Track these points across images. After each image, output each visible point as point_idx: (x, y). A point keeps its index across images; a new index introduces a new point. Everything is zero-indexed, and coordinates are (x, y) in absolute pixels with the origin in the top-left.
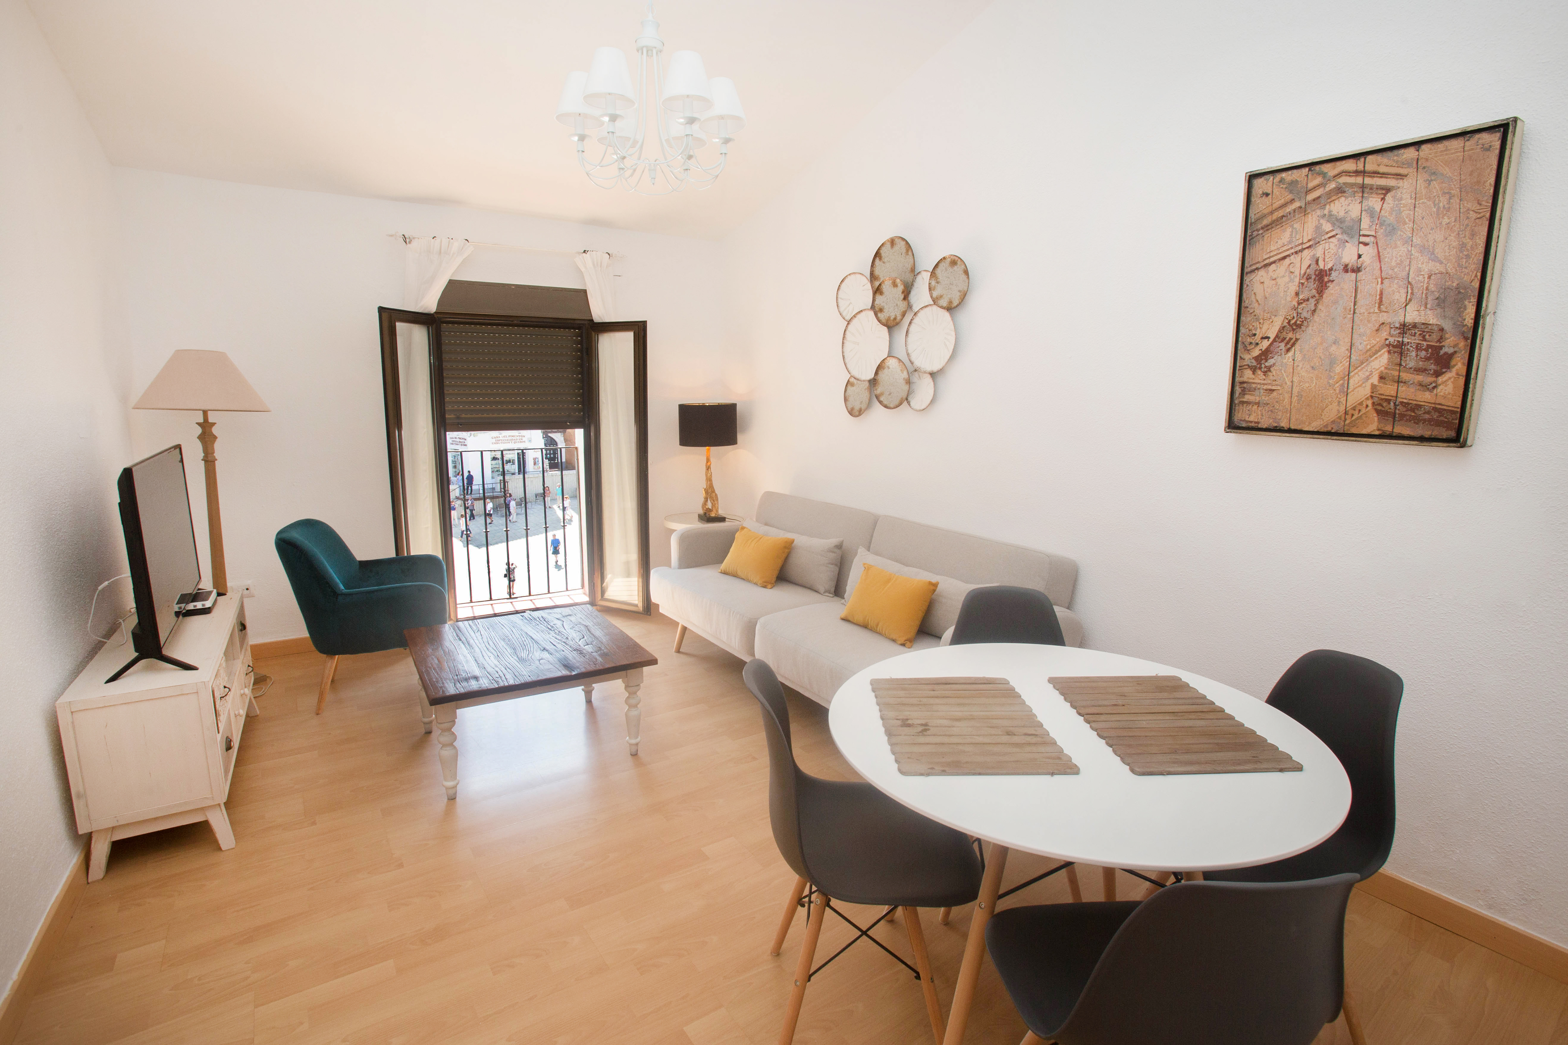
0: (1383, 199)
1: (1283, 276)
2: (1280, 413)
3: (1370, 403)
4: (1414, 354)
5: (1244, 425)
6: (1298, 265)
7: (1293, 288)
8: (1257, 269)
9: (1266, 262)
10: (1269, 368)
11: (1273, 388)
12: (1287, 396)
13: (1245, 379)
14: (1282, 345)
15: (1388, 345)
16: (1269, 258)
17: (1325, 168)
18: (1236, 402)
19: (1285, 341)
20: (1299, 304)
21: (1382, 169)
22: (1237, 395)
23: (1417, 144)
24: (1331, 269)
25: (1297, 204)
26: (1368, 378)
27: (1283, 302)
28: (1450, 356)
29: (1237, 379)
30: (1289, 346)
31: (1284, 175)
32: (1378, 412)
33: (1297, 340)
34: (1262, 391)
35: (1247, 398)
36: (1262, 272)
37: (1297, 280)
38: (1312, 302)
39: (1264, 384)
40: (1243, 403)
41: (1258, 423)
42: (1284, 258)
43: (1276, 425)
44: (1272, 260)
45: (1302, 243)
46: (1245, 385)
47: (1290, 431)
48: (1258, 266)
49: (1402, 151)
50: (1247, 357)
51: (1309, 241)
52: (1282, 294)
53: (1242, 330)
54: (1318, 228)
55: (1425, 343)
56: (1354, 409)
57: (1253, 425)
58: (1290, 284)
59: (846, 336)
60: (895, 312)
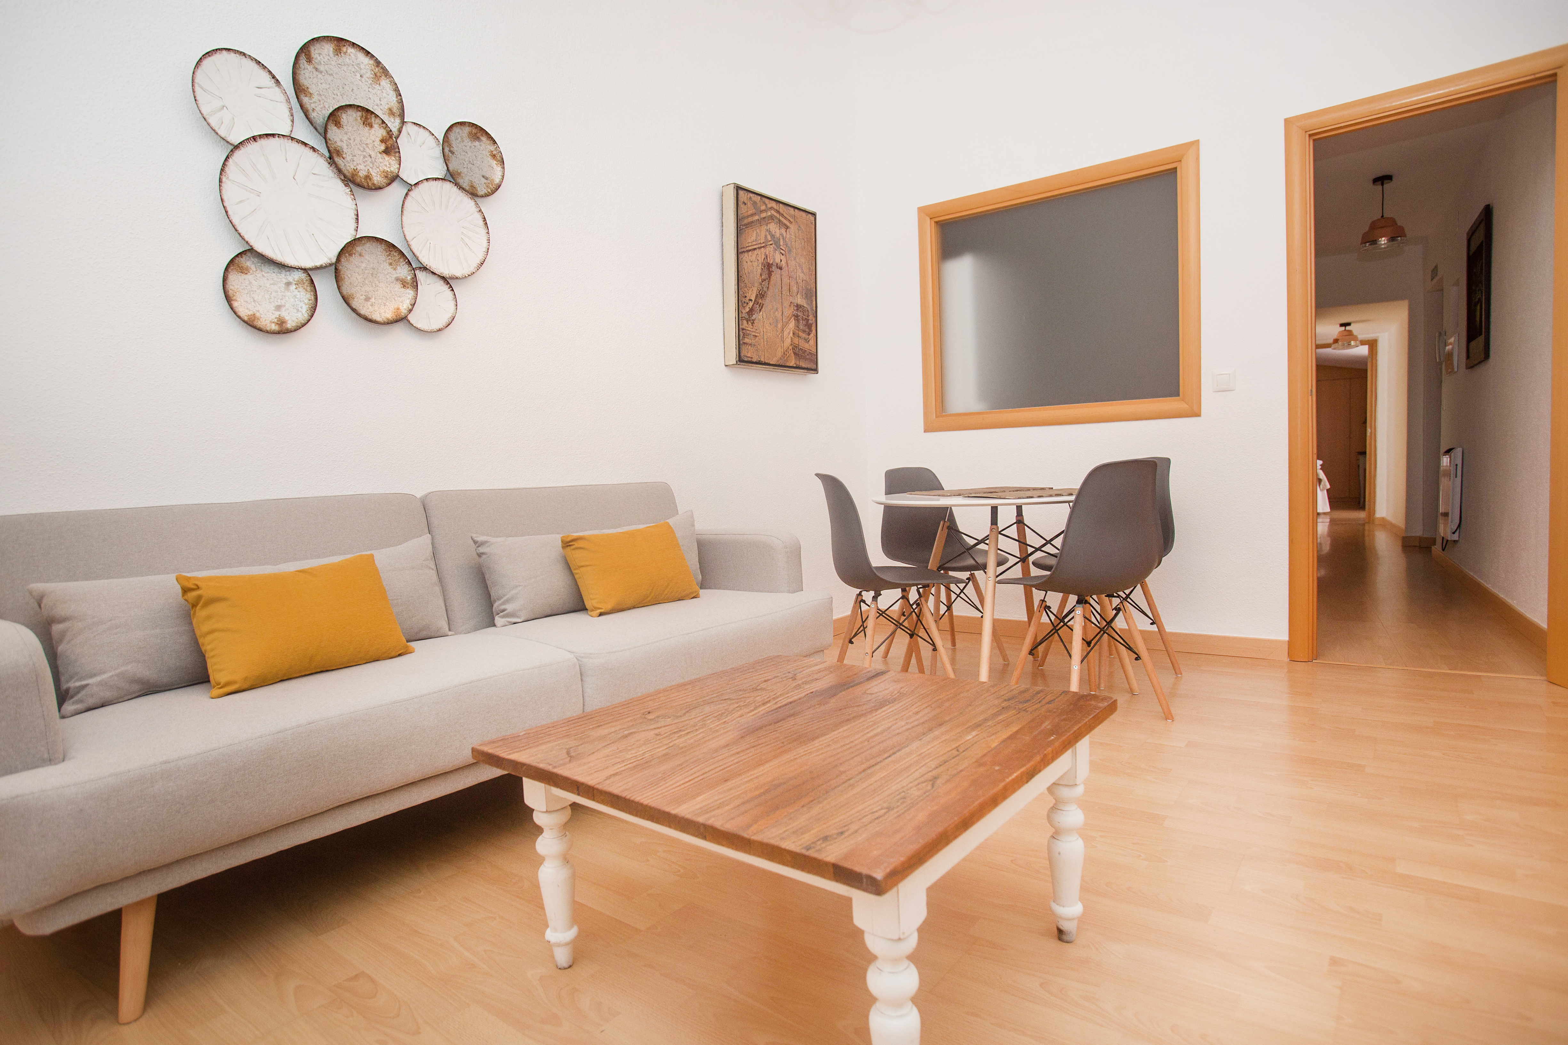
0: (786, 231)
1: (755, 261)
2: (760, 352)
3: (791, 347)
4: (801, 322)
5: (746, 359)
6: (760, 256)
7: (759, 271)
8: (744, 252)
9: (747, 249)
10: (753, 321)
11: (756, 335)
12: (762, 340)
13: (744, 327)
14: (758, 306)
15: (794, 315)
16: (749, 246)
17: (767, 201)
18: (741, 342)
19: (759, 304)
20: (762, 282)
21: (785, 215)
22: (741, 338)
23: (795, 208)
24: (772, 264)
25: (756, 218)
26: (789, 333)
27: (756, 278)
28: (811, 325)
29: (740, 326)
30: (760, 308)
31: (751, 195)
32: (795, 353)
33: (763, 305)
34: (752, 336)
35: (746, 340)
36: (746, 255)
37: (760, 265)
38: (767, 281)
39: (753, 332)
40: (744, 343)
41: (751, 358)
42: (755, 249)
43: (759, 360)
44: (750, 248)
45: (760, 243)
46: (744, 331)
47: (765, 364)
48: (744, 250)
49: (790, 208)
50: (744, 311)
51: (763, 243)
52: (755, 273)
53: (740, 293)
54: (766, 236)
55: (804, 317)
56: (786, 351)
57: (750, 359)
58: (758, 268)
59: (227, 169)
60: (368, 167)
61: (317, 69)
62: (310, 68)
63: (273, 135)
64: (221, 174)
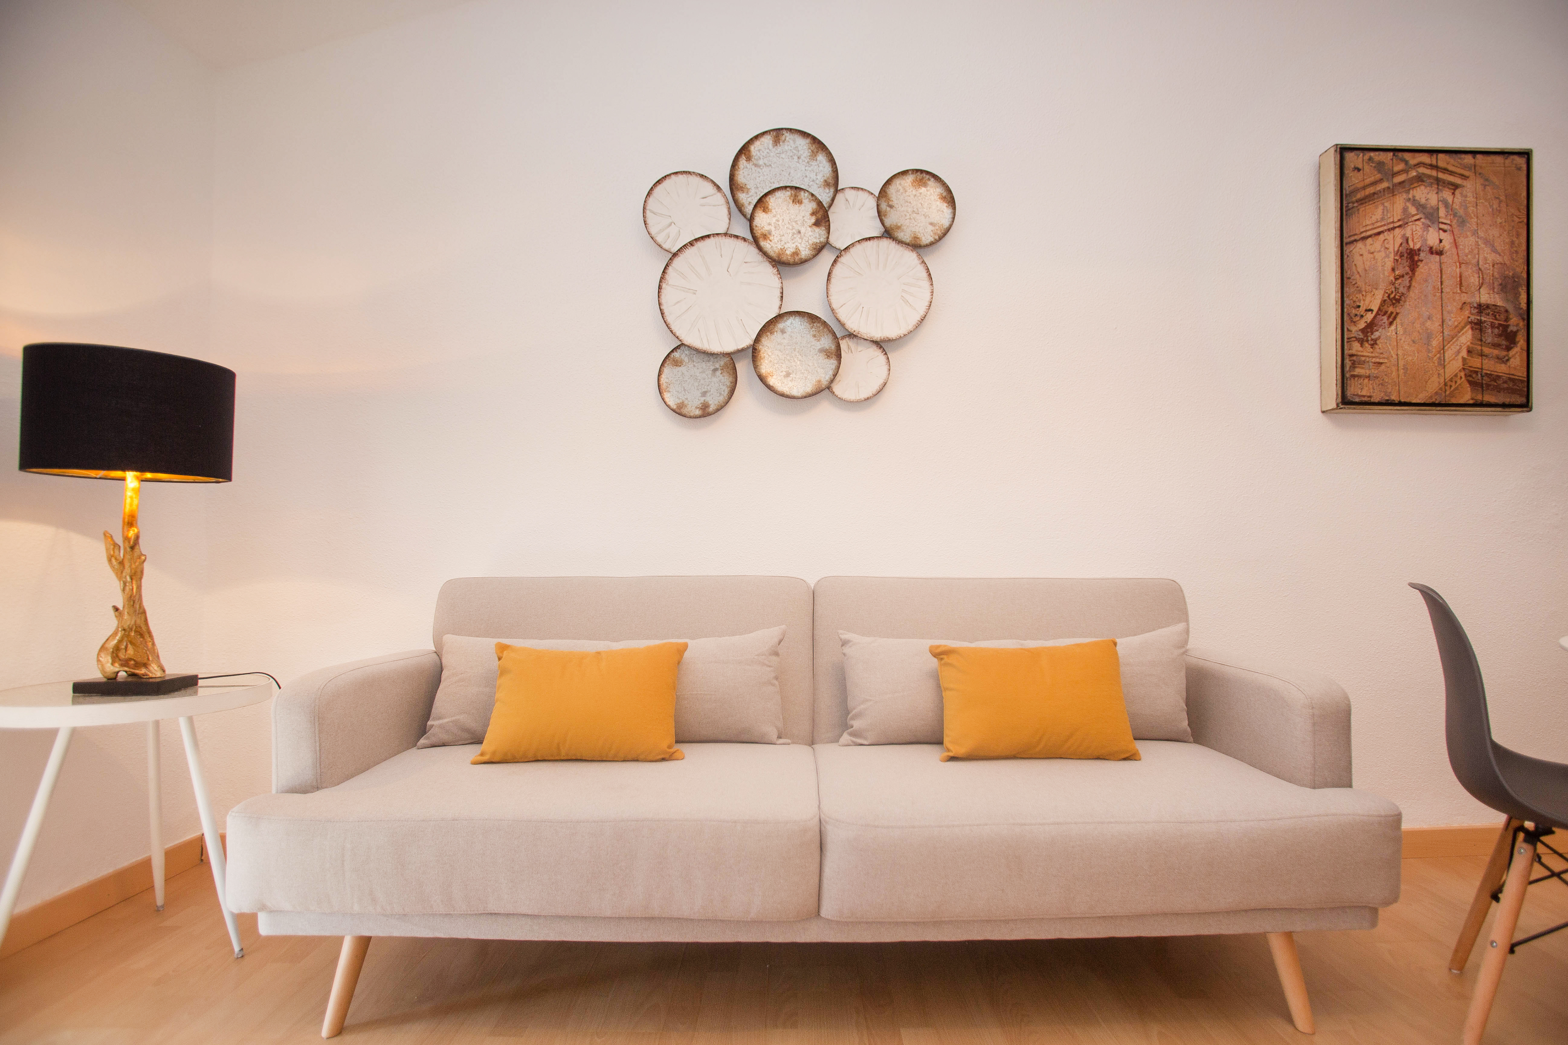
0: (1453, 194)
1: (1379, 251)
2: (1390, 386)
3: (1462, 374)
4: (1490, 331)
5: (1357, 400)
6: (1392, 242)
7: (1389, 264)
8: (1356, 241)
9: (1363, 235)
10: (1376, 341)
11: (1381, 361)
12: (1394, 369)
13: (1353, 352)
14: (1385, 318)
15: (1471, 323)
16: (1366, 231)
17: (1407, 156)
18: (1348, 375)
19: (1387, 315)
20: (1396, 279)
21: (1451, 168)
22: (1347, 368)
23: (1474, 153)
24: (1419, 250)
25: (1385, 185)
26: (1459, 352)
27: (1382, 276)
28: (1515, 334)
29: (1346, 352)
30: (1391, 320)
31: (1372, 154)
32: (1470, 382)
33: (1397, 314)
34: (1371, 364)
35: (1358, 371)
36: (1360, 245)
37: (1392, 256)
38: (1407, 278)
39: (1373, 357)
40: (1354, 376)
41: (1370, 397)
42: (1379, 233)
43: (1387, 398)
44: (1369, 233)
45: (1393, 222)
46: (1354, 358)
47: (1401, 404)
48: (1356, 237)
49: (1463, 156)
50: (1354, 329)
51: (1399, 220)
52: (1380, 268)
53: (1347, 301)
54: (1405, 210)
55: (1497, 322)
56: (1451, 380)
57: (1366, 399)
58: (1386, 260)
59: (667, 276)
60: (796, 244)
61: (756, 165)
62: (749, 165)
63: (708, 236)
64: (660, 281)
